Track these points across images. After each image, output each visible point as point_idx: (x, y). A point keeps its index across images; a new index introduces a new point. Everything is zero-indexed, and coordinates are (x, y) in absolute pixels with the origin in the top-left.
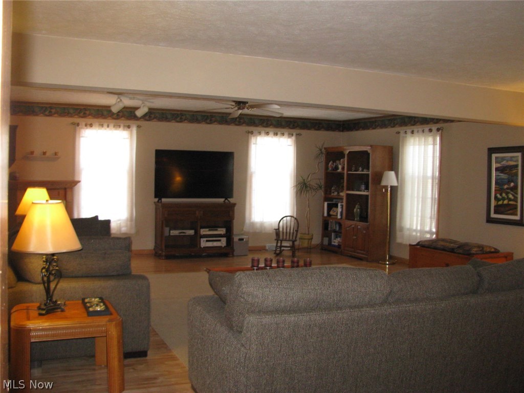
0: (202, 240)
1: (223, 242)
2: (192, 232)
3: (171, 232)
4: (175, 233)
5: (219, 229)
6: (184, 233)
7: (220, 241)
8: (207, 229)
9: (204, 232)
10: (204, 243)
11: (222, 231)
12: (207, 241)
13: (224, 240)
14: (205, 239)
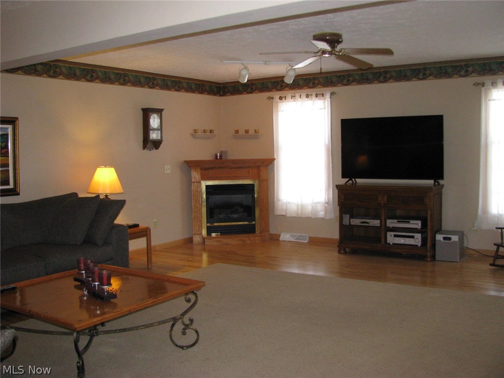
0: (389, 234)
1: (417, 240)
2: (376, 223)
3: (352, 220)
4: (356, 222)
5: (411, 222)
6: (367, 223)
7: (413, 237)
8: (396, 221)
9: (391, 223)
10: (391, 239)
11: (417, 224)
12: (395, 236)
13: (418, 236)
14: (393, 233)
